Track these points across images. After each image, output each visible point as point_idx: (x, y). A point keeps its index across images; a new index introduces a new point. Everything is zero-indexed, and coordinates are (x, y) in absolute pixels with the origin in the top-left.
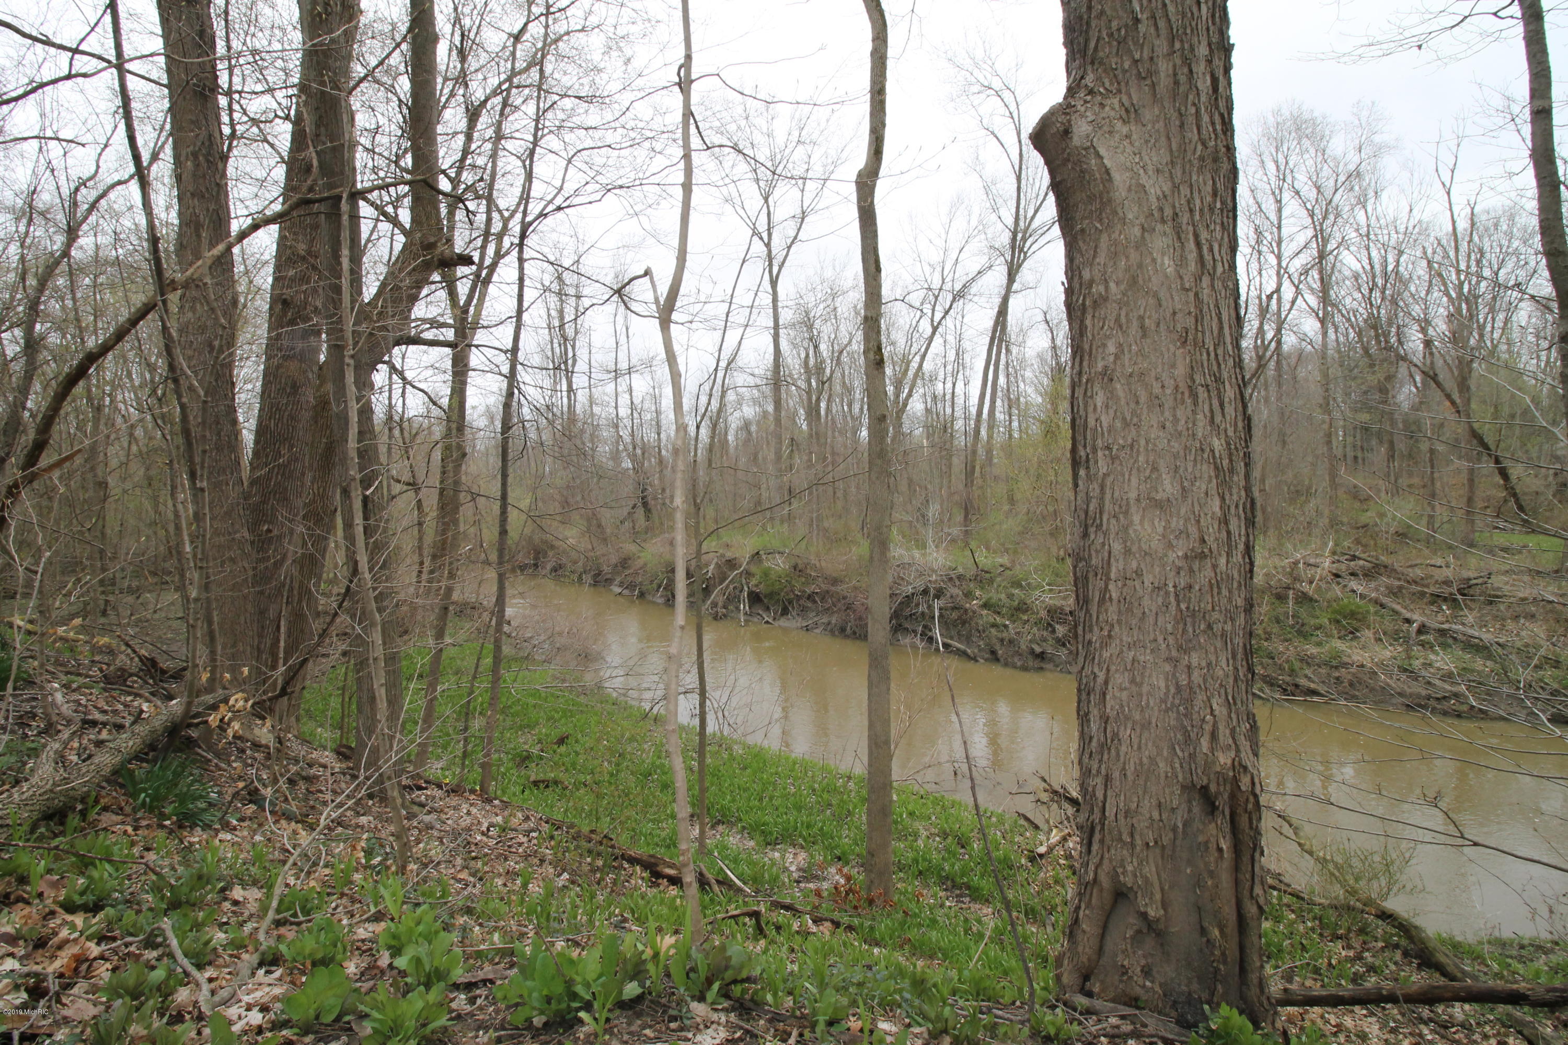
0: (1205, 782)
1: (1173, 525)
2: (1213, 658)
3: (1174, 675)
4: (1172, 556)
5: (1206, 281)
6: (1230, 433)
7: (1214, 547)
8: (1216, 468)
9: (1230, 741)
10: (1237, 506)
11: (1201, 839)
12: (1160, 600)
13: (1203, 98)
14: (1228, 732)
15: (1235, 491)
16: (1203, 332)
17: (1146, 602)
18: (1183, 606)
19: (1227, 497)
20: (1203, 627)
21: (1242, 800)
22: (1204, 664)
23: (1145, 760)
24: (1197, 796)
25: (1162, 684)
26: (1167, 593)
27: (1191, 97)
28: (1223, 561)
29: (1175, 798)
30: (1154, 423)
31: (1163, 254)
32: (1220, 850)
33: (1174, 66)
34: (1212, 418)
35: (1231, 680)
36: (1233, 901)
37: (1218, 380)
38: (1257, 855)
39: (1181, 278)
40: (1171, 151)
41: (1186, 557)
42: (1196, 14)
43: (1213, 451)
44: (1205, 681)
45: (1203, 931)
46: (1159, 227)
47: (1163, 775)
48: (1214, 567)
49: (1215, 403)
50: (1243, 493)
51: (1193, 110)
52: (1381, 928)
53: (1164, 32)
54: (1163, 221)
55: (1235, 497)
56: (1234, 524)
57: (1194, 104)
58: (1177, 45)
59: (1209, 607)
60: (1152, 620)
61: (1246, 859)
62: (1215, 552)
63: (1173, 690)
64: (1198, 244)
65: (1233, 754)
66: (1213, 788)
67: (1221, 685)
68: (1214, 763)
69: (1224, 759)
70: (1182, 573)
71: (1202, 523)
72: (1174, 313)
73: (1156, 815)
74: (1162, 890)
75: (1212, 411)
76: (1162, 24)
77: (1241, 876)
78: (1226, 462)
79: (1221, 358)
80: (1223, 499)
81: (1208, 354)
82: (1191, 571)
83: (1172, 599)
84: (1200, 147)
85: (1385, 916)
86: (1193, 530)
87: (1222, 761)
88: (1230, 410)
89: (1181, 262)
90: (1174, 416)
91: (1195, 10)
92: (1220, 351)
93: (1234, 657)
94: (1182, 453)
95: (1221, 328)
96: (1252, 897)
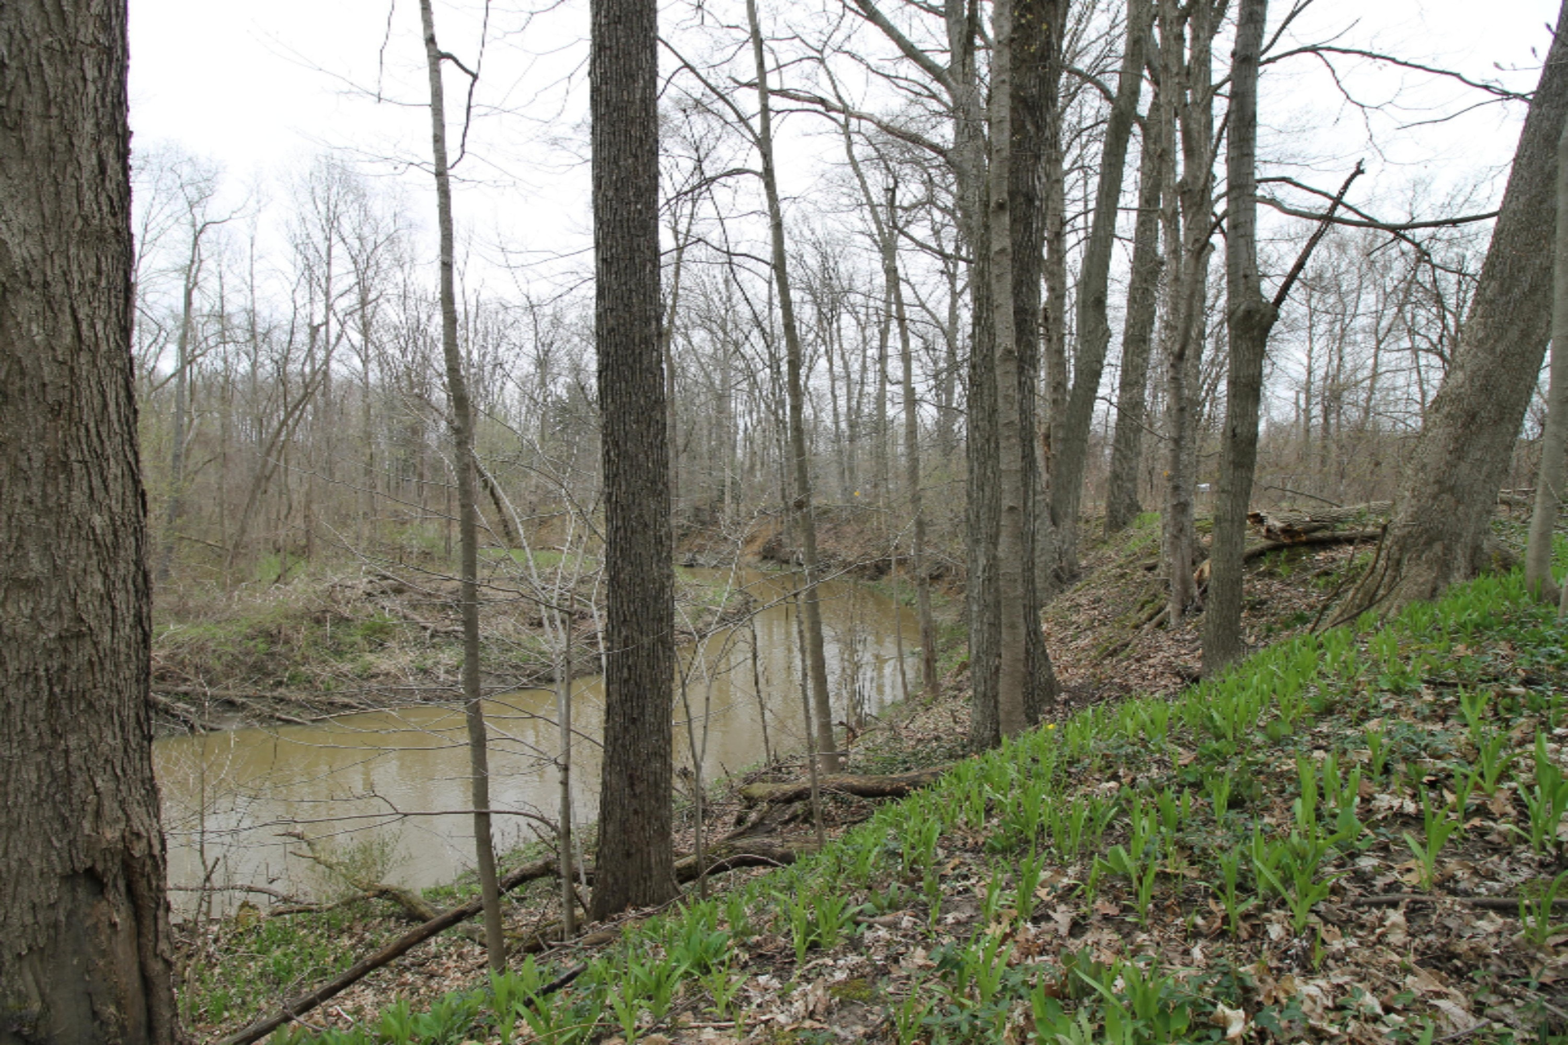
0: (89, 864)
1: (43, 606)
2: (95, 736)
3: (48, 763)
4: (42, 638)
5: (84, 358)
6: (117, 508)
7: (93, 623)
8: (97, 544)
9: (120, 813)
10: (124, 581)
11: (89, 923)
12: (29, 687)
13: (86, 174)
14: (116, 805)
15: (122, 565)
16: (80, 409)
17: (11, 691)
18: (57, 690)
19: (111, 572)
20: (82, 706)
21: (137, 867)
22: (84, 743)
23: (14, 864)
24: (82, 881)
25: (34, 776)
26: (37, 679)
27: (70, 169)
28: (107, 637)
29: (54, 890)
30: (19, 497)
31: (30, 320)
32: (114, 925)
33: (50, 132)
34: (92, 494)
35: (120, 754)
36: (136, 967)
37: (101, 457)
38: (161, 913)
39: (53, 349)
40: (43, 216)
41: (60, 637)
42: (81, 90)
43: (93, 529)
44: (86, 760)
45: (95, 1015)
46: (25, 290)
47: (37, 873)
48: (95, 644)
49: (96, 482)
50: (132, 568)
51: (74, 183)
52: (380, 905)
53: (38, 93)
54: (31, 287)
55: (122, 572)
56: (120, 598)
57: (73, 177)
58: (54, 111)
59: (90, 685)
60: (19, 710)
61: (148, 922)
62: (96, 631)
63: (47, 780)
64: (77, 321)
65: (122, 825)
66: (100, 867)
67: (106, 761)
68: (99, 841)
69: (111, 834)
70: (56, 655)
71: (80, 601)
72: (44, 385)
73: (29, 919)
74: (42, 996)
75: (91, 488)
76: (35, 82)
77: (143, 940)
78: (109, 539)
79: (104, 436)
80: (106, 575)
81: (88, 430)
82: (66, 650)
83: (44, 684)
84: (79, 223)
85: (383, 893)
86: (66, 609)
87: (109, 835)
88: (116, 488)
89: (53, 334)
90: (44, 492)
91: (80, 84)
92: (104, 430)
93: (122, 727)
94: (53, 529)
95: (105, 406)
96: (156, 955)
